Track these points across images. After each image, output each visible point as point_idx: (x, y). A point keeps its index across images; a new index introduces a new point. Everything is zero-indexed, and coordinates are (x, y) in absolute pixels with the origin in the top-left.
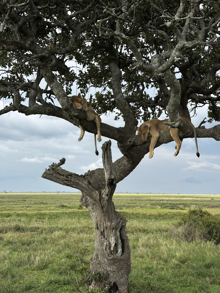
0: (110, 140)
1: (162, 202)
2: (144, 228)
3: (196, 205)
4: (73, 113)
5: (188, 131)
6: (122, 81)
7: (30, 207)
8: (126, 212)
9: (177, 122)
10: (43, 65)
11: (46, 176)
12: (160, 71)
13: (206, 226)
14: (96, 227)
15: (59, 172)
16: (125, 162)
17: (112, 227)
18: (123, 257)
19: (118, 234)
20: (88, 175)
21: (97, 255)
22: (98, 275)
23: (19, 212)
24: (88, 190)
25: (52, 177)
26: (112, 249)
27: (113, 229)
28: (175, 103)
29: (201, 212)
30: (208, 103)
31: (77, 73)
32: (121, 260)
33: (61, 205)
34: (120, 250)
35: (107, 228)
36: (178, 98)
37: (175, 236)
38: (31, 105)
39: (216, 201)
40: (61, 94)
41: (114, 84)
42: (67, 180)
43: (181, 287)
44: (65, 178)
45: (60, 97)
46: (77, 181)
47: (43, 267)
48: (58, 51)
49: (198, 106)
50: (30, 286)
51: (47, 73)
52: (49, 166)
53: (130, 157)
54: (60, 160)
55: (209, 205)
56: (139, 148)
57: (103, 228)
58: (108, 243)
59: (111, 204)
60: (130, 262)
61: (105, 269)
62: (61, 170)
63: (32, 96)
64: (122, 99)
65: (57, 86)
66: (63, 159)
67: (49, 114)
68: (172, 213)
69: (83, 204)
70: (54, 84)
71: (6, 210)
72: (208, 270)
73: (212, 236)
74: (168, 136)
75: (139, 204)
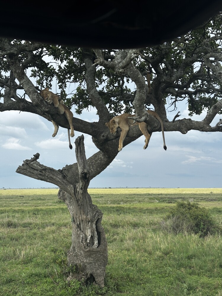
0: (83, 135)
1: (160, 196)
2: (136, 222)
3: (195, 198)
4: (43, 109)
5: (156, 125)
6: (103, 76)
7: (27, 203)
8: (123, 206)
9: (143, 116)
10: (12, 62)
11: (20, 170)
12: (120, 67)
13: (193, 219)
14: (73, 220)
15: (33, 167)
16: (101, 156)
17: (87, 219)
18: (99, 249)
19: (94, 226)
20: (65, 170)
21: (74, 247)
22: (75, 267)
23: (15, 208)
24: (62, 184)
25: (26, 172)
26: (88, 241)
27: (89, 222)
28: (140, 98)
29: (189, 204)
30: (188, 96)
31: (57, 69)
32: (98, 252)
33: (59, 201)
34: (96, 242)
35: (82, 221)
36: (143, 93)
37: (163, 229)
38: (6, 101)
39: (215, 195)
40: (31, 90)
41: (88, 80)
42: (41, 175)
43: (160, 277)
44: (39, 173)
45: (30, 93)
46: (51, 175)
47: (27, 261)
48: (26, 47)
49: (179, 100)
50: (11, 279)
51: (16, 70)
52: (24, 161)
53: (106, 151)
54: (34, 155)
55: (207, 199)
56: (114, 142)
57: (79, 221)
58: (84, 235)
59: (86, 197)
60: (106, 254)
61: (82, 260)
62: (39, 165)
63: (7, 93)
64: (95, 94)
65: (27, 82)
66: (37, 154)
67: (24, 109)
68: (169, 207)
69: (61, 198)
70: (24, 80)
71: (3, 207)
72: (189, 261)
73: (200, 229)
74: (137, 130)
75: (137, 199)
